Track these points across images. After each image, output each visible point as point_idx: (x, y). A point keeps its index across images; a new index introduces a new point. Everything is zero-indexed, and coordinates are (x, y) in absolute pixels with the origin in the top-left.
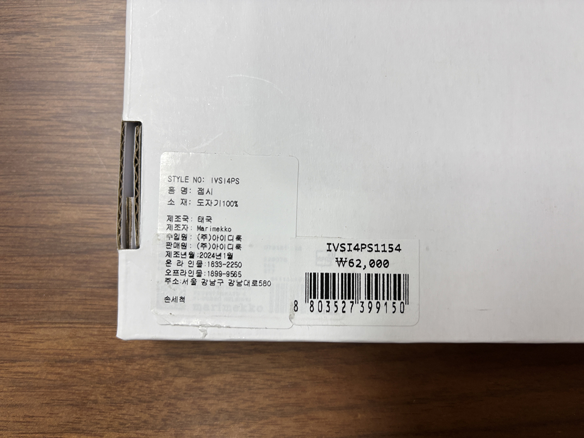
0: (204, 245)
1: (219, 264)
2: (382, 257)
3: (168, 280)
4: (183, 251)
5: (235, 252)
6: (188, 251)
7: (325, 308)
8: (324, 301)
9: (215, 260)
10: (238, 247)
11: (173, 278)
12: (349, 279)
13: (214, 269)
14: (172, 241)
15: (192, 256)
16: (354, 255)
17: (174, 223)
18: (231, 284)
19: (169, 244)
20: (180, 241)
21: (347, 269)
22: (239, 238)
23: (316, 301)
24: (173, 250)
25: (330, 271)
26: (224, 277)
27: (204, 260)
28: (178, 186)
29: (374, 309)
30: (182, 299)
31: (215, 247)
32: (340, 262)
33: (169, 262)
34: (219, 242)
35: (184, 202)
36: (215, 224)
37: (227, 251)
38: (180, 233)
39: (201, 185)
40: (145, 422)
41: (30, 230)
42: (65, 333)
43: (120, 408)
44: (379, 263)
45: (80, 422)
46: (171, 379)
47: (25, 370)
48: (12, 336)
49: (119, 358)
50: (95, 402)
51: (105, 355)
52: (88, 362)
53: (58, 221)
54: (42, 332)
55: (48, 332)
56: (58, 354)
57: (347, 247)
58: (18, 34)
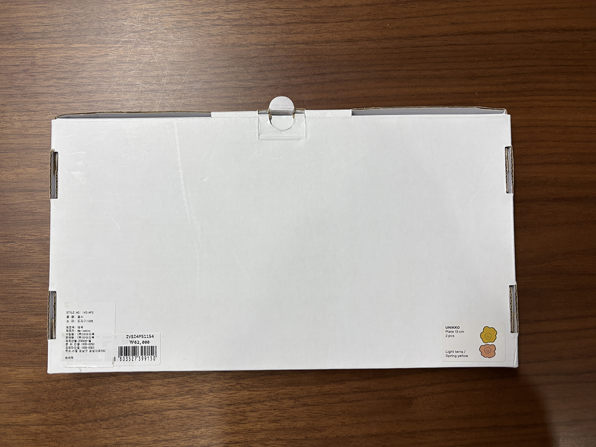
0: (80, 337)
1: (86, 344)
2: (147, 340)
3: (67, 351)
4: (72, 339)
5: (92, 339)
6: (74, 339)
7: (126, 359)
8: (125, 357)
9: (84, 342)
10: (93, 337)
11: (68, 350)
12: (134, 348)
13: (84, 346)
14: (68, 336)
15: (76, 341)
16: (137, 339)
17: (69, 329)
18: (90, 351)
19: (67, 337)
20: (71, 336)
21: (134, 345)
22: (93, 334)
23: (122, 357)
24: (68, 339)
25: (128, 346)
26: (88, 349)
27: (80, 343)
28: (70, 315)
29: (144, 359)
30: (72, 357)
31: (84, 338)
32: (131, 342)
33: (67, 344)
34: (86, 336)
35: (73, 321)
36: (84, 329)
37: (89, 339)
38: (71, 333)
39: (79, 315)
40: (65, 407)
41: (15, 327)
42: (30, 370)
43: (54, 402)
44: (146, 342)
45: (37, 408)
46: (76, 389)
47: (14, 387)
48: (8, 372)
49: (54, 381)
50: (44, 399)
51: (48, 380)
52: (41, 382)
53: (27, 323)
54: (21, 370)
55: (23, 370)
56: (28, 380)
57: (134, 336)
58: (8, 242)
